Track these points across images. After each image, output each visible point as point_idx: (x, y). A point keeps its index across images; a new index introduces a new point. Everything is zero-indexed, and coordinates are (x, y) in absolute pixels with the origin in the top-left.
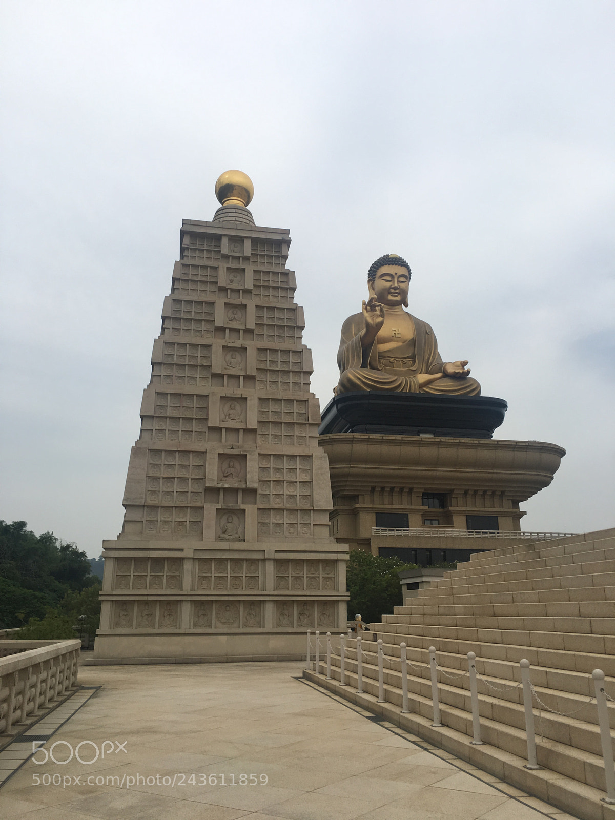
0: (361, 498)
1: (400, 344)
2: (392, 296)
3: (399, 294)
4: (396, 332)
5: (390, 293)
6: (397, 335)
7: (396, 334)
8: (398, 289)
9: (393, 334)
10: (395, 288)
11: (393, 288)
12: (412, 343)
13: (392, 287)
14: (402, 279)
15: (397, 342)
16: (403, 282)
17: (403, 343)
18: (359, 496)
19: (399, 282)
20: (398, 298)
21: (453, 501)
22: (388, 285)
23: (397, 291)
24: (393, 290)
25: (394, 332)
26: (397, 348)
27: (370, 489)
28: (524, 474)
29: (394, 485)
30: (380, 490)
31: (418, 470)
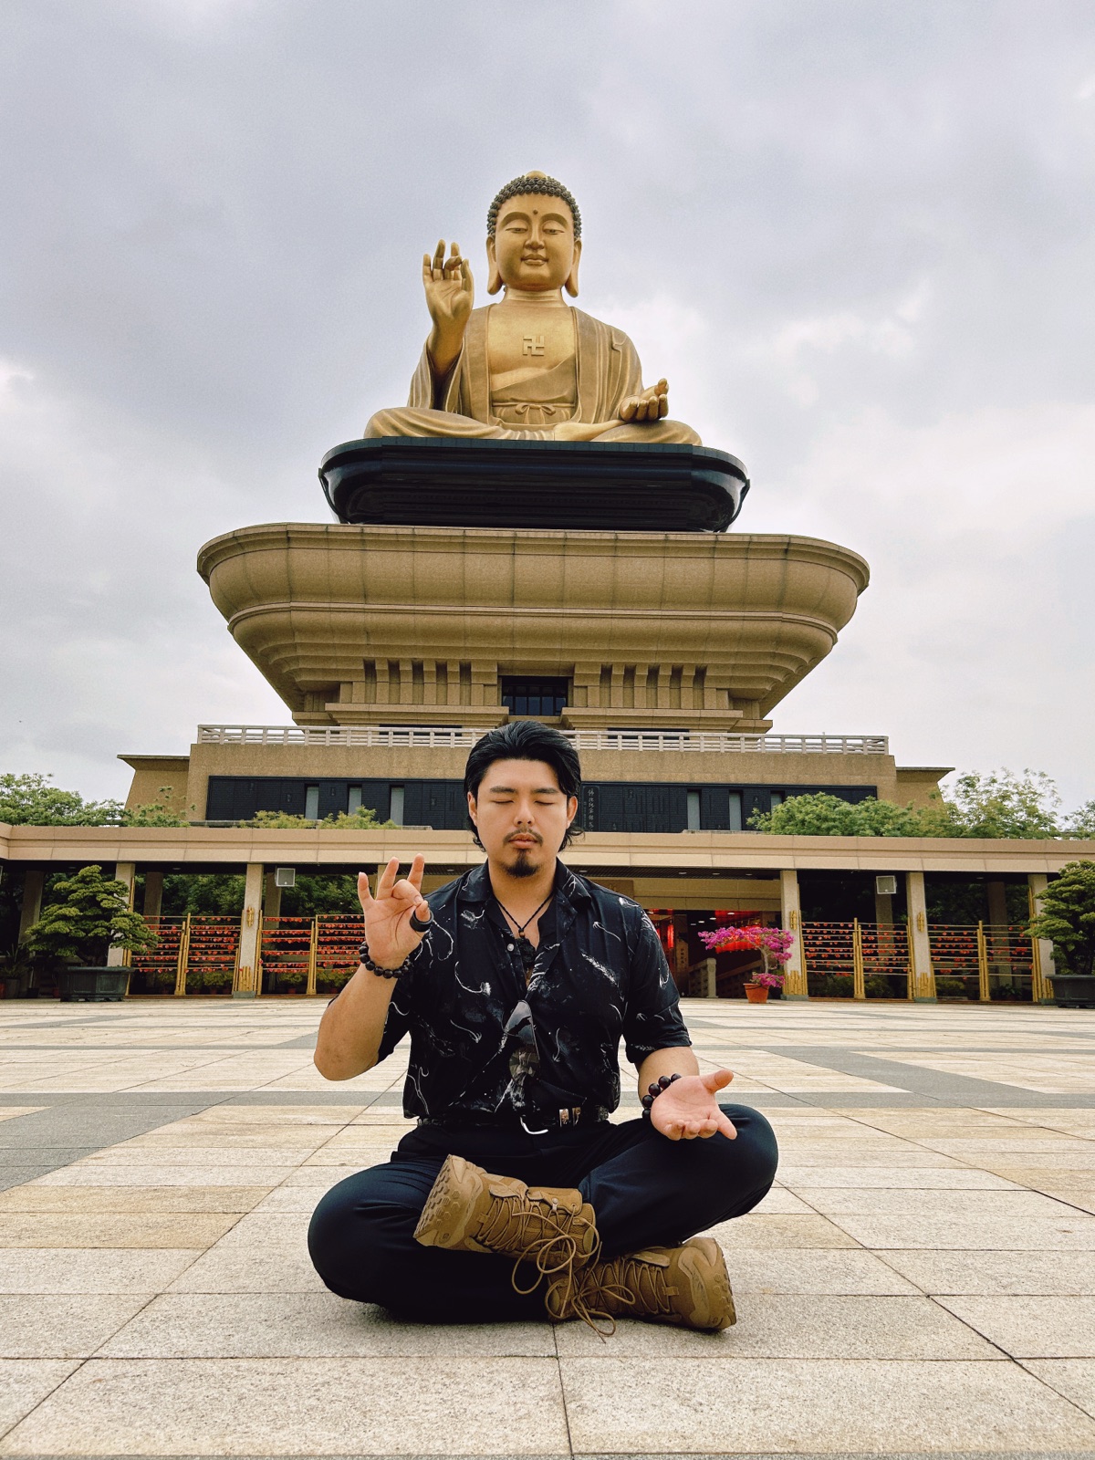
0: (344, 690)
1: (543, 371)
2: (531, 265)
3: (546, 260)
4: (534, 345)
5: (523, 259)
6: (535, 352)
7: (534, 348)
9: (526, 348)
10: (534, 247)
11: (529, 247)
12: (573, 368)
13: (528, 243)
14: (549, 225)
15: (537, 366)
17: (551, 367)
18: (342, 686)
19: (543, 231)
20: (544, 271)
21: (577, 695)
22: (518, 240)
23: (542, 253)
24: (528, 252)
25: (527, 344)
26: (538, 382)
27: (362, 667)
28: (744, 619)
29: (420, 656)
30: (386, 667)
31: (464, 614)
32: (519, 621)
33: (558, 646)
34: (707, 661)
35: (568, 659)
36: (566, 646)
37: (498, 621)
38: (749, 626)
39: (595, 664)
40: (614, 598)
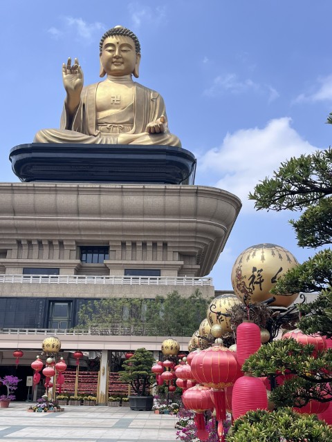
1: (120, 110)
2: (116, 65)
3: (122, 63)
4: (115, 99)
5: (113, 63)
6: (116, 102)
8: (120, 58)
9: (112, 101)
10: (117, 57)
11: (115, 57)
14: (124, 48)
15: (117, 108)
16: (125, 51)
17: (123, 109)
18: (8, 251)
19: (120, 50)
20: (122, 67)
21: (112, 254)
22: (110, 55)
24: (114, 60)
25: (113, 99)
26: (118, 115)
27: (15, 243)
28: (180, 221)
29: (40, 238)
30: (26, 243)
31: (57, 220)
32: (81, 223)
33: (100, 233)
34: (167, 240)
35: (106, 239)
36: (103, 233)
37: (72, 223)
38: (182, 225)
39: (118, 241)
40: (123, 212)
